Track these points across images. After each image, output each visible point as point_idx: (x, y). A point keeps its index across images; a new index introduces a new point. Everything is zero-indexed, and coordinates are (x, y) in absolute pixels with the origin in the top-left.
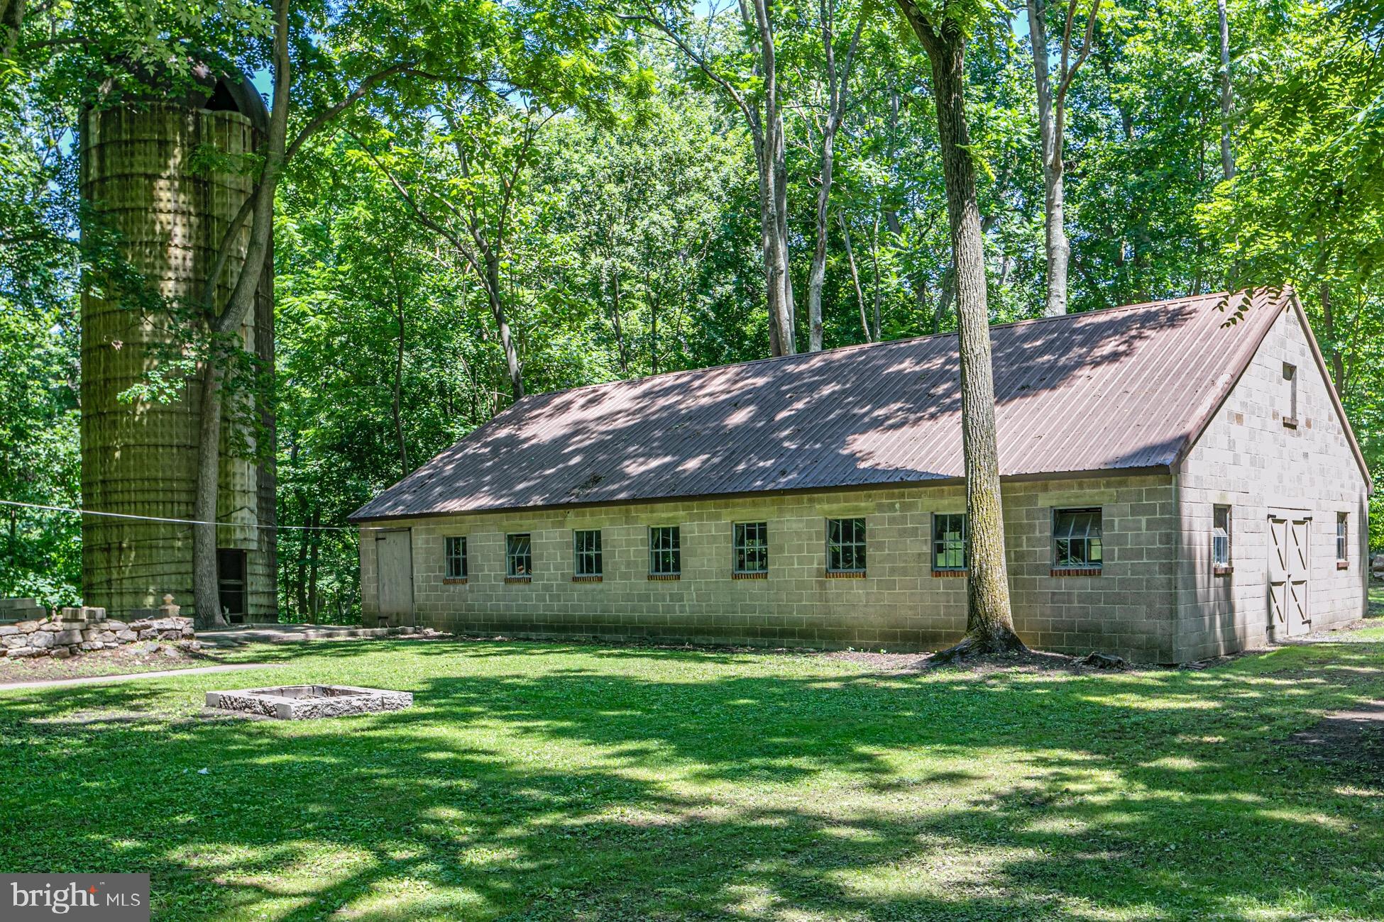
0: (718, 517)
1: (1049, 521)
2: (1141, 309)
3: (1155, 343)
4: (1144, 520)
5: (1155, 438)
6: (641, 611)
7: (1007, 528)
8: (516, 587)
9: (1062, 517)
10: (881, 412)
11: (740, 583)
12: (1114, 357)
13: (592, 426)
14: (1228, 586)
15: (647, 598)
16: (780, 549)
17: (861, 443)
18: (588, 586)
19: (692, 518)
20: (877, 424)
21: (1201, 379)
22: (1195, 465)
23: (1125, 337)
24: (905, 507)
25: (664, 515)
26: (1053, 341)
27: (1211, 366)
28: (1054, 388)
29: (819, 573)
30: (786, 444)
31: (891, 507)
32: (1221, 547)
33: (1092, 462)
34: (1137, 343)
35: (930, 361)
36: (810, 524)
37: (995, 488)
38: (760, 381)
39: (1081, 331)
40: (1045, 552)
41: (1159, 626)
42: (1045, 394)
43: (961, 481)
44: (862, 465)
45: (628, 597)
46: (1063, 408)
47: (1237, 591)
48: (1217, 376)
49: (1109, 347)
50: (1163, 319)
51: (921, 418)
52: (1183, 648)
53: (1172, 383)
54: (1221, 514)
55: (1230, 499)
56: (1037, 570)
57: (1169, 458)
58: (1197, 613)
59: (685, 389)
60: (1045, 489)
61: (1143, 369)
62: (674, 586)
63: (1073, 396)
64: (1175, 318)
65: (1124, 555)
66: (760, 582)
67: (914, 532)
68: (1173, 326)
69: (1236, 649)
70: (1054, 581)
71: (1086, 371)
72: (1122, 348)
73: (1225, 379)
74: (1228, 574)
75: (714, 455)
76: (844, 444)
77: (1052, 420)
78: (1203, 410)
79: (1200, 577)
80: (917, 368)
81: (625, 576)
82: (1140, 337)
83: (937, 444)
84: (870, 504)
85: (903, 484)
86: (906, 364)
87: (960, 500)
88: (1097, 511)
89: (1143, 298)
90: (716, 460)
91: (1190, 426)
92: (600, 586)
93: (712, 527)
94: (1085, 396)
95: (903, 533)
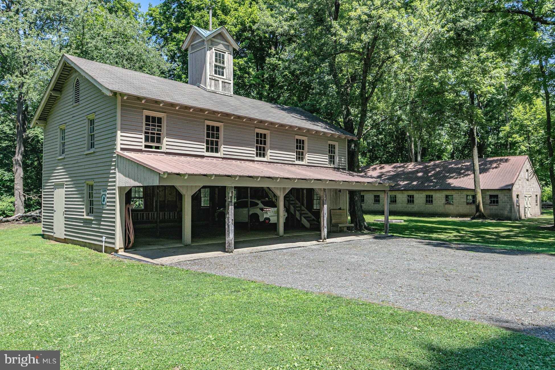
0: (422, 193)
1: (489, 197)
2: (499, 158)
3: (503, 165)
4: (506, 197)
5: (507, 183)
6: (406, 210)
7: (482, 198)
8: (376, 205)
9: (491, 196)
10: (452, 175)
11: (427, 205)
12: (496, 167)
13: (385, 173)
14: (519, 207)
15: (406, 207)
16: (436, 200)
17: (450, 181)
18: (393, 205)
19: (417, 193)
20: (451, 177)
21: (513, 174)
22: (514, 188)
23: (497, 164)
24: (461, 193)
25: (411, 193)
26: (483, 163)
27: (515, 171)
28: (486, 173)
29: (444, 204)
30: (434, 180)
31: (458, 193)
32: (517, 201)
33: (497, 187)
34: (500, 165)
35: (458, 165)
36: (442, 195)
37: (480, 191)
38: (421, 167)
39: (488, 161)
40: (488, 201)
41: (509, 214)
42: (485, 174)
43: (475, 190)
44: (452, 186)
45: (402, 207)
46: (488, 178)
47: (520, 209)
48: (516, 173)
49: (494, 165)
50: (504, 161)
51: (460, 177)
52: (513, 217)
53: (508, 174)
54: (518, 196)
55: (519, 194)
56: (487, 204)
57: (510, 187)
58: (515, 212)
59: (403, 167)
60: (488, 191)
61: (502, 171)
62: (412, 206)
63: (490, 175)
64: (506, 161)
65: (502, 202)
66: (431, 205)
67: (463, 198)
68: (506, 162)
69: (520, 219)
70: (490, 207)
71: (491, 170)
72: (497, 166)
73: (518, 174)
74: (519, 206)
75: (419, 182)
76: (446, 181)
77: (487, 179)
78: (515, 179)
79: (515, 206)
80: (456, 167)
81: (401, 203)
82: (500, 164)
83: (465, 183)
84: (454, 193)
85: (461, 190)
86: (453, 165)
87: (474, 192)
88: (498, 195)
89: (502, 156)
90: (420, 183)
91: (513, 182)
92: (396, 205)
93: (421, 195)
94: (492, 175)
95: (461, 198)
